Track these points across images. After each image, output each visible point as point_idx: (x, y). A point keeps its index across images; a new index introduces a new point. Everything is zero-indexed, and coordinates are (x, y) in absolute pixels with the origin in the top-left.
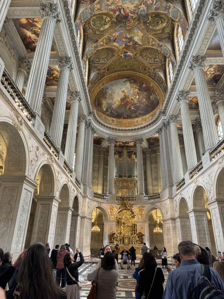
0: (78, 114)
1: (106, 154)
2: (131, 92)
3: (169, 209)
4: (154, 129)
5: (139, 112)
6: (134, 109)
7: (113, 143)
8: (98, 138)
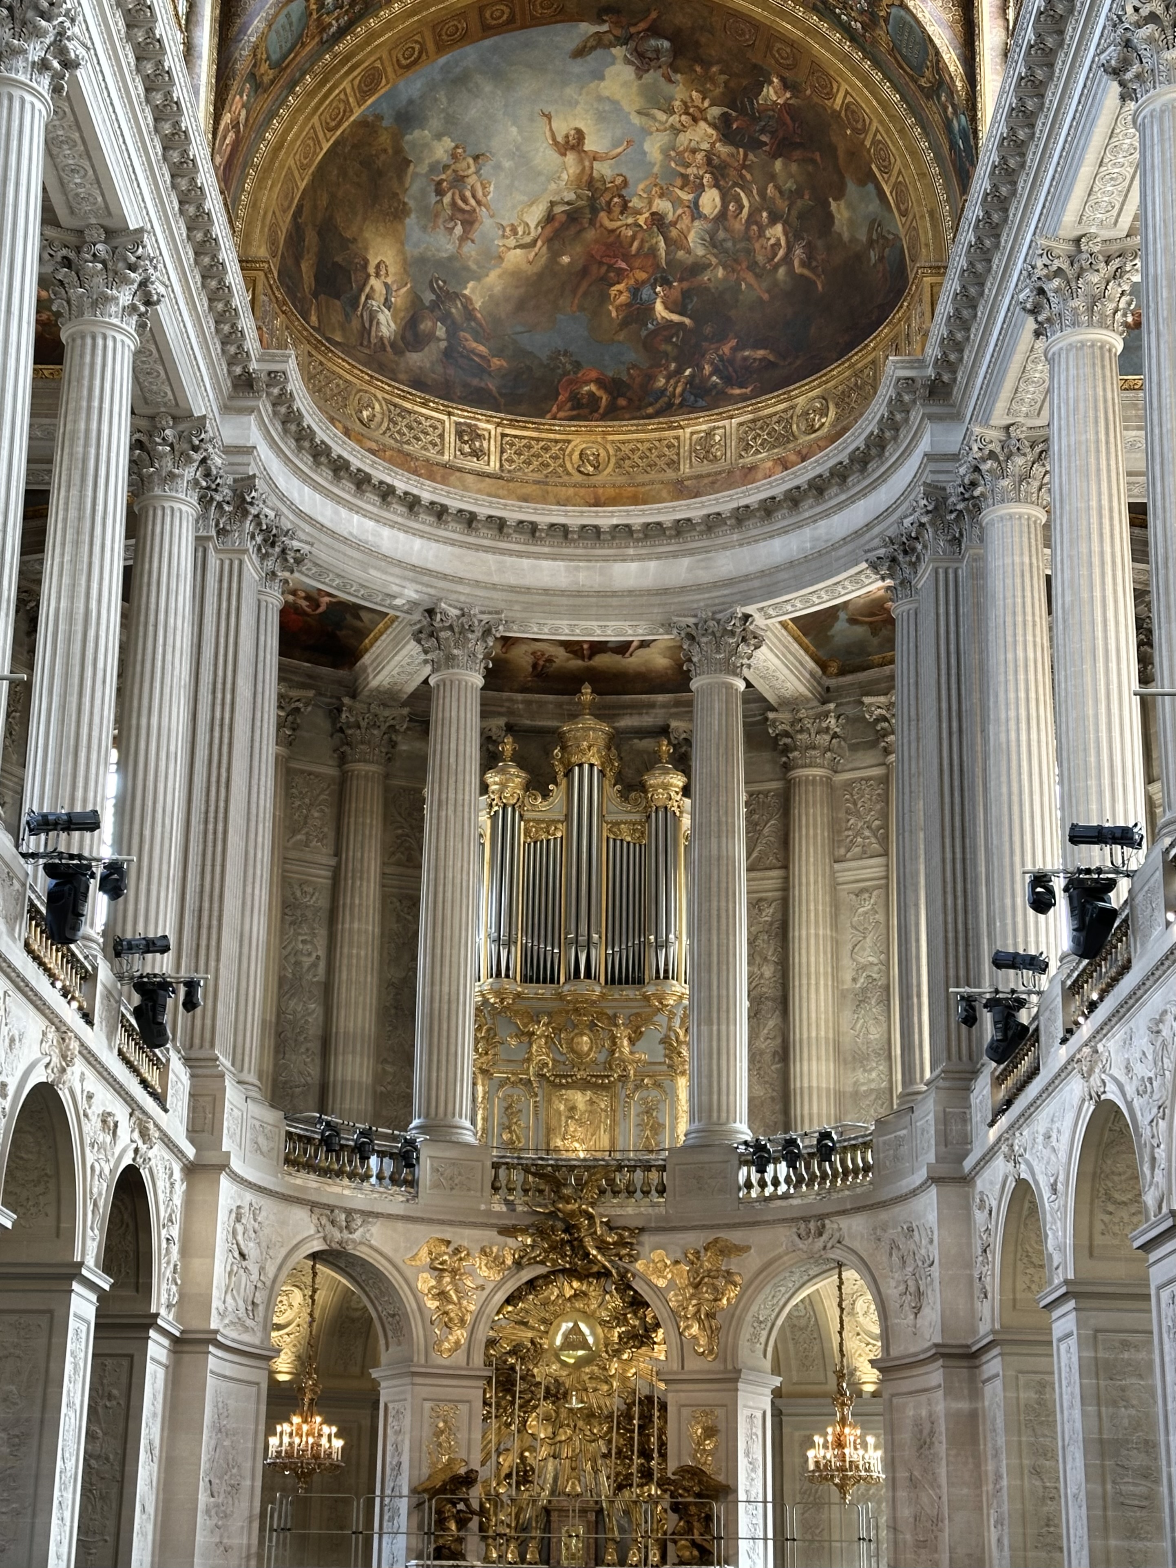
0: (133, 413)
1: (403, 747)
2: (647, 147)
3: (935, 1271)
4: (857, 534)
5: (726, 349)
6: (675, 318)
7: (472, 655)
8: (327, 599)
